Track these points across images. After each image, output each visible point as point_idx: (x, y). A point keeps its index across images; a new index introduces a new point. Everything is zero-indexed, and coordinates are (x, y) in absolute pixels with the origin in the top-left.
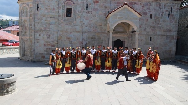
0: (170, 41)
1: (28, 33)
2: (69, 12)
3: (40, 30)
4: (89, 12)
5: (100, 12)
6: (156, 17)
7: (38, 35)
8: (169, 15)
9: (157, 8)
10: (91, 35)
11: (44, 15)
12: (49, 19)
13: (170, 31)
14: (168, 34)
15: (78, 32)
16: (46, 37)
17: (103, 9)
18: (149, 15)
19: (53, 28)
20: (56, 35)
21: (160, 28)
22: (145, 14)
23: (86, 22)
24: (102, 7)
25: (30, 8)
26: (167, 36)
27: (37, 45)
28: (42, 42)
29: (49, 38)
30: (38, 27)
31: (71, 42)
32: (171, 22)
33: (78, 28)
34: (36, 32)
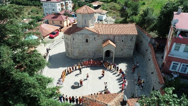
0: (131, 51)
1: (70, 47)
2: (87, 41)
3: (75, 48)
4: (95, 41)
5: (100, 40)
6: (125, 41)
7: (75, 49)
8: (131, 40)
9: (126, 38)
10: (97, 49)
11: (77, 42)
12: (79, 44)
13: (131, 46)
14: (130, 48)
15: (91, 48)
16: (78, 50)
17: (102, 39)
18: (121, 41)
19: (81, 47)
20: (82, 49)
21: (126, 45)
22: (120, 40)
23: (94, 44)
24: (101, 38)
25: (70, 38)
26: (129, 49)
27: (75, 53)
28: (77, 52)
29: (79, 50)
30: (75, 46)
31: (88, 52)
32: (131, 43)
33: (91, 47)
34: (74, 48)
